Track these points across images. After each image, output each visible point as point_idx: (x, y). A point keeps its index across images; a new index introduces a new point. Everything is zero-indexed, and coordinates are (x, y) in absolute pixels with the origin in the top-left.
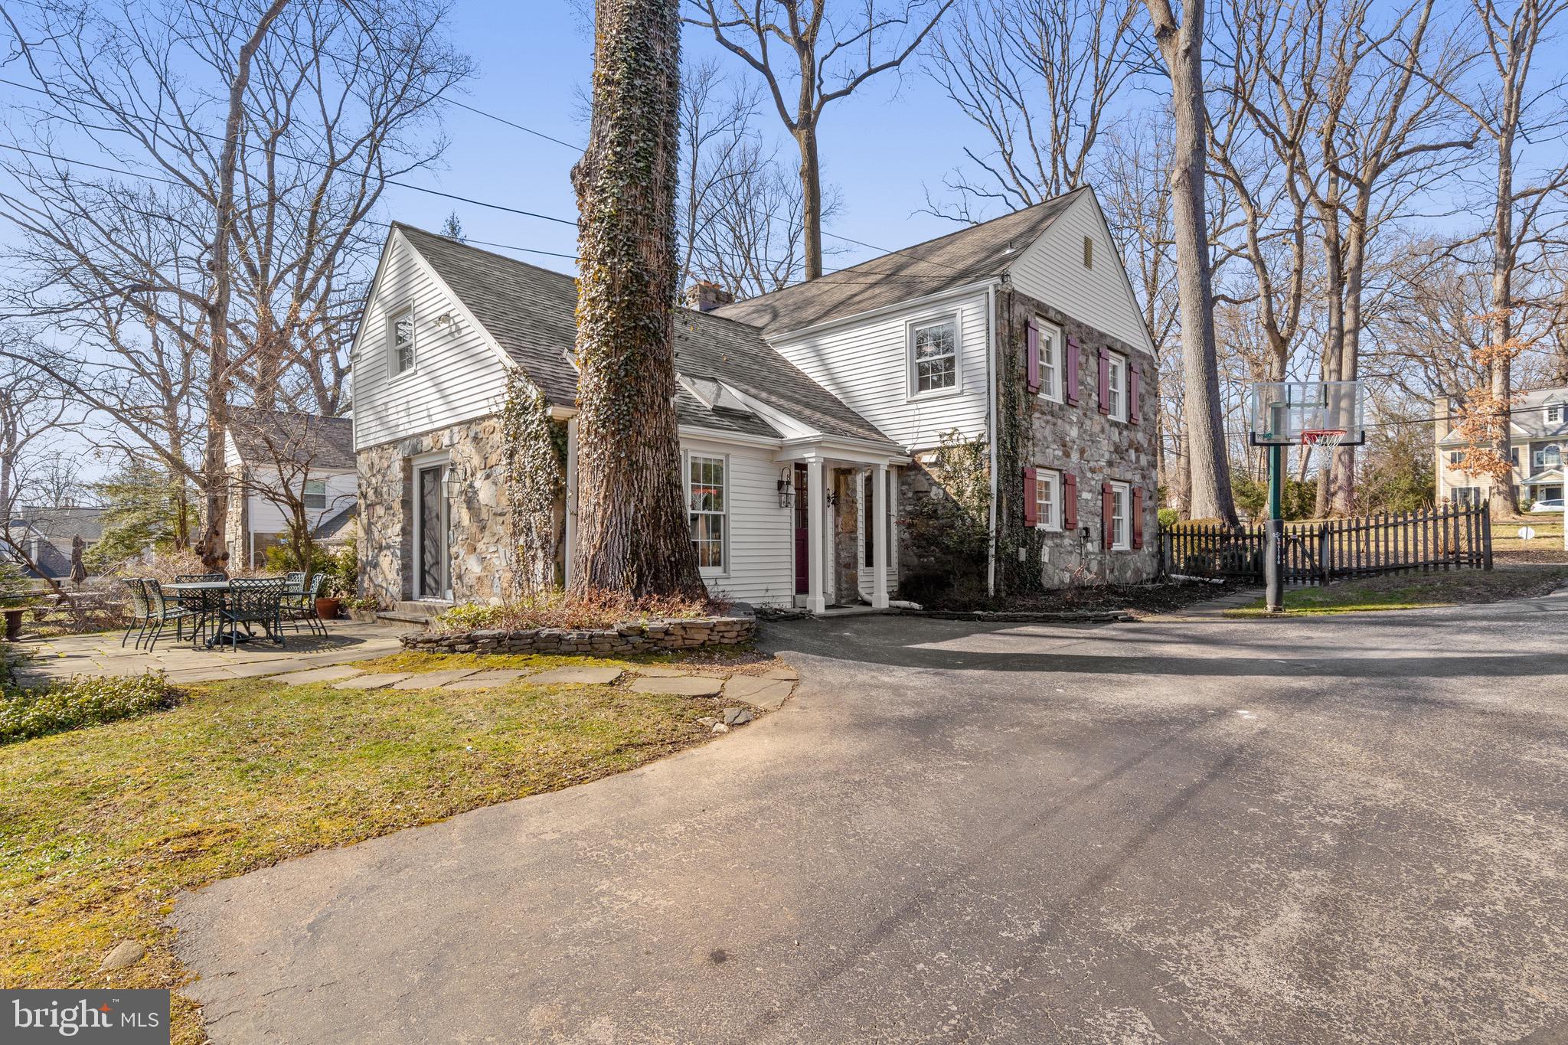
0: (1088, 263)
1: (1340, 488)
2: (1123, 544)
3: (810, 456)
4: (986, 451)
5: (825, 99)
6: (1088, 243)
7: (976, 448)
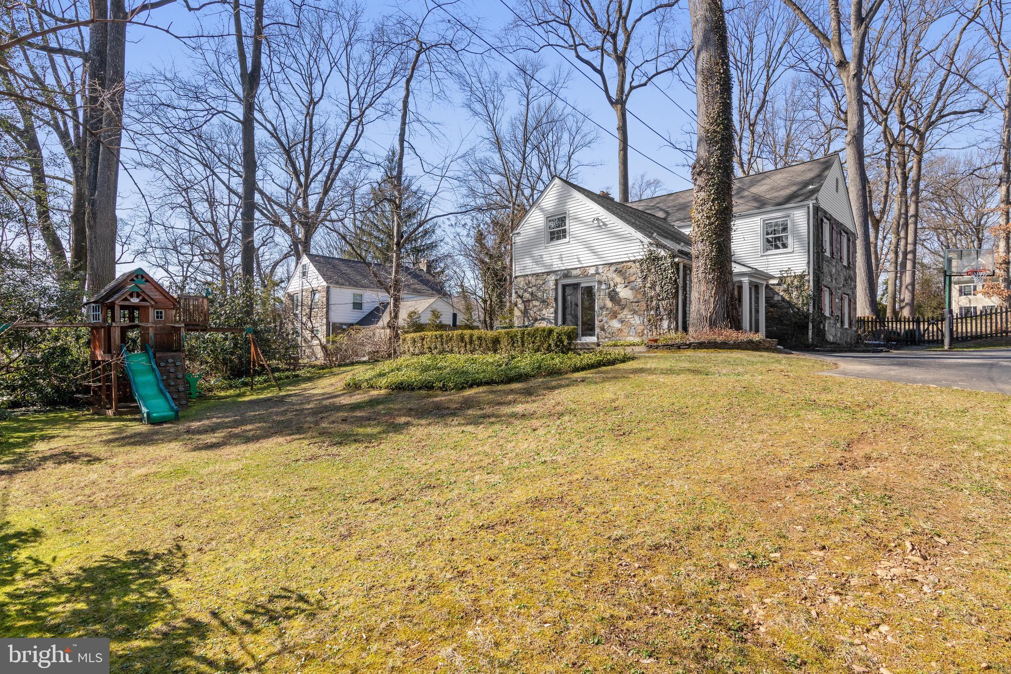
0: (837, 191)
1: (907, 304)
2: (846, 326)
3: (745, 280)
4: (807, 278)
5: (632, 88)
6: (837, 180)
7: (802, 277)
